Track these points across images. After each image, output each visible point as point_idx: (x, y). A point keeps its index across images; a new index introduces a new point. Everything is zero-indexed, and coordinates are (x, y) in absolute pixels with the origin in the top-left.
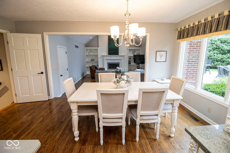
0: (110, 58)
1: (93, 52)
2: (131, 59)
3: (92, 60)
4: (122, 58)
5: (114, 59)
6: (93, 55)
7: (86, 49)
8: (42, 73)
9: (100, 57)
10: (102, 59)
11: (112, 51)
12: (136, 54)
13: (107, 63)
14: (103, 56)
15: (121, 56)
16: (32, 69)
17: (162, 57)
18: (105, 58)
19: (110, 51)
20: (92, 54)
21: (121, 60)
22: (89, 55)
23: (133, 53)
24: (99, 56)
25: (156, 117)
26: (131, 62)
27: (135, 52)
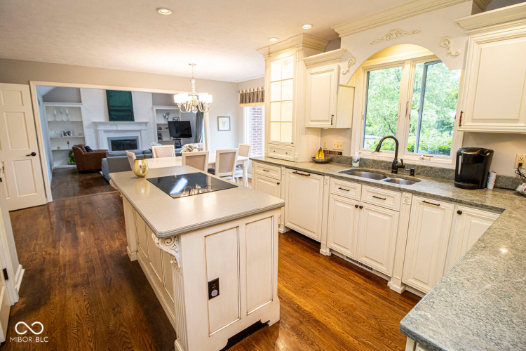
0: (114, 128)
1: (67, 115)
2: (161, 129)
3: (65, 134)
4: (143, 127)
5: (122, 130)
6: (68, 122)
7: (46, 107)
8: (33, 154)
9: (89, 127)
10: (92, 130)
11: (117, 114)
12: (170, 120)
13: (108, 138)
14: (96, 124)
15: (140, 124)
16: (12, 148)
17: (224, 124)
18: (101, 128)
19: (112, 113)
20: (64, 118)
21: (140, 131)
22: (55, 122)
23: (165, 117)
24: (85, 124)
25: (230, 177)
26: (163, 135)
27: (168, 115)
